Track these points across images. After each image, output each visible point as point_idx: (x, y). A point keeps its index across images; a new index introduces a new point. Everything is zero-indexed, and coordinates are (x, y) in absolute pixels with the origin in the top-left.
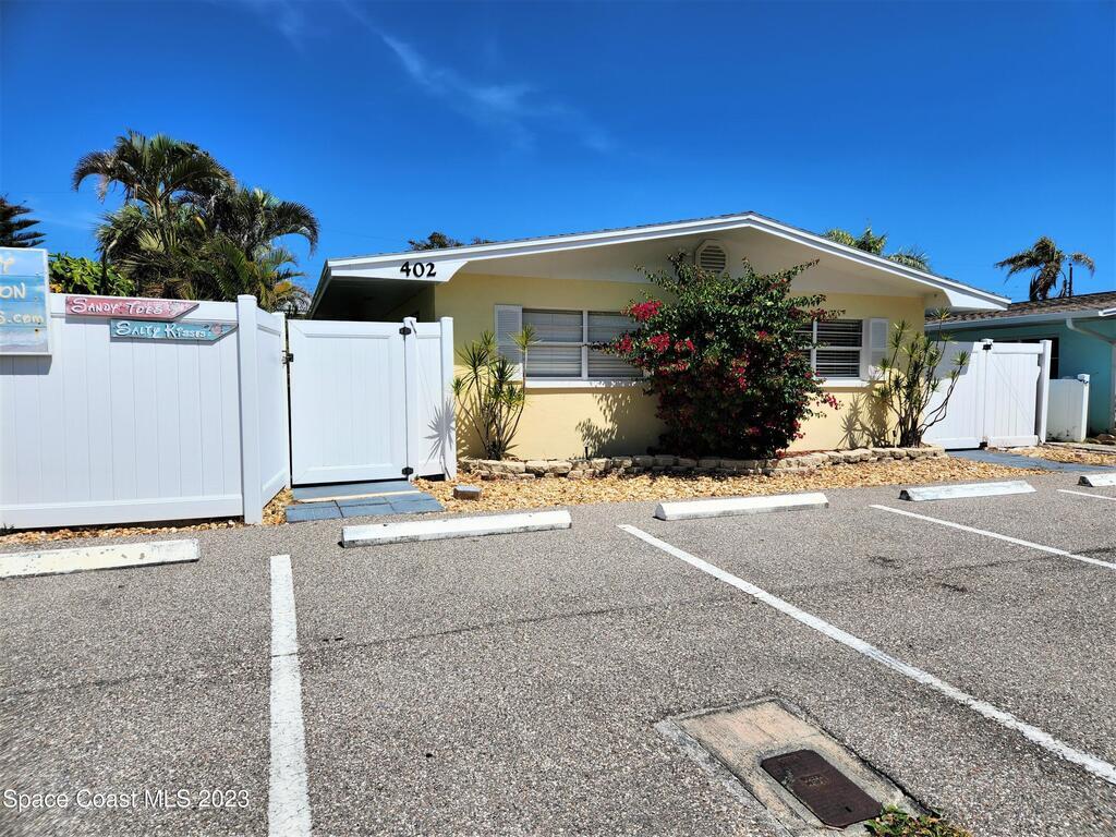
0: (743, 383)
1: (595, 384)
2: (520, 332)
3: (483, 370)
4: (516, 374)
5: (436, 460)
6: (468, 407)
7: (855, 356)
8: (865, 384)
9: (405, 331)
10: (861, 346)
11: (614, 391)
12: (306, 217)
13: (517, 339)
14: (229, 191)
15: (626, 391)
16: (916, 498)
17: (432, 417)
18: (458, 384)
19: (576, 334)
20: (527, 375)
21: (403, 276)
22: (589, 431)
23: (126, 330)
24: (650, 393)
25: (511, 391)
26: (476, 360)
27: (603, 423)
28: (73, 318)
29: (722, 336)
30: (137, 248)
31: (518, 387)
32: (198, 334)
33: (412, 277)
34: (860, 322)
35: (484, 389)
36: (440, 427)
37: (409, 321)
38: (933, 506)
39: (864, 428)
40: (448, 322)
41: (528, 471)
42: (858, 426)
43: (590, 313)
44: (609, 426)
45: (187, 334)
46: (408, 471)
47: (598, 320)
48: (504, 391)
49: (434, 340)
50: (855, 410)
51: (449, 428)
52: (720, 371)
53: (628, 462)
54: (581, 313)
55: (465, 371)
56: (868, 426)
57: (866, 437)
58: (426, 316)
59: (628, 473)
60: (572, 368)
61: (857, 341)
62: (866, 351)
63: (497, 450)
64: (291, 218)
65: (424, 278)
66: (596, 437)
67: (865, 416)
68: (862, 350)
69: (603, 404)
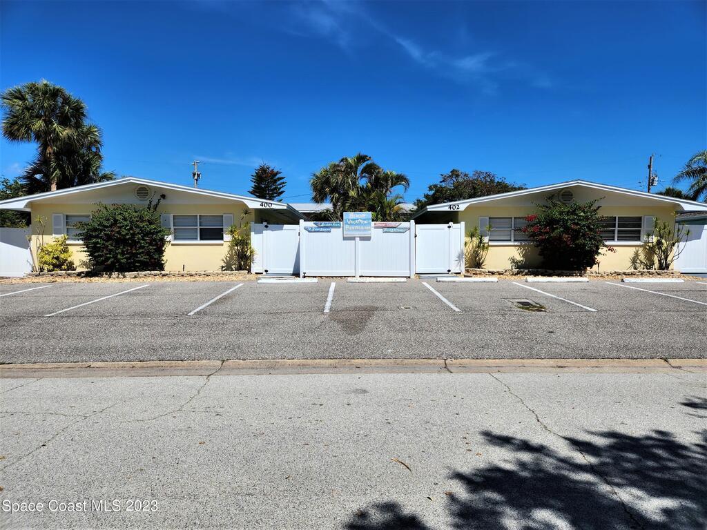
0: (569, 243)
1: (516, 244)
2: (488, 226)
3: (474, 239)
4: (486, 240)
5: (458, 268)
6: (469, 251)
7: (639, 232)
8: (642, 244)
9: (449, 227)
10: (641, 227)
11: (524, 246)
12: (405, 179)
13: (486, 228)
14: (379, 172)
15: (529, 246)
16: (626, 281)
17: (457, 254)
18: (466, 244)
19: (509, 226)
20: (490, 240)
21: (449, 210)
22: (513, 261)
23: (387, 230)
24: (537, 246)
25: (484, 246)
26: (472, 236)
27: (519, 258)
28: (376, 228)
29: (562, 226)
30: (349, 197)
31: (486, 245)
32: (401, 230)
33: (452, 210)
34: (641, 218)
35: (474, 245)
36: (460, 257)
37: (451, 224)
38: (630, 284)
39: (641, 262)
40: (463, 223)
41: (489, 272)
42: (638, 261)
43: (515, 218)
44: (522, 259)
45: (399, 230)
46: (449, 271)
47: (518, 220)
48: (481, 246)
49: (458, 230)
50: (637, 254)
51: (462, 257)
52: (560, 237)
53: (527, 271)
54: (511, 218)
55: (468, 239)
56: (644, 261)
57: (642, 266)
58: (456, 222)
59: (526, 274)
60: (508, 238)
61: (640, 226)
62: (643, 230)
63: (478, 265)
64: (399, 179)
65: (456, 210)
66: (516, 263)
67: (642, 257)
68: (642, 229)
69: (519, 251)
